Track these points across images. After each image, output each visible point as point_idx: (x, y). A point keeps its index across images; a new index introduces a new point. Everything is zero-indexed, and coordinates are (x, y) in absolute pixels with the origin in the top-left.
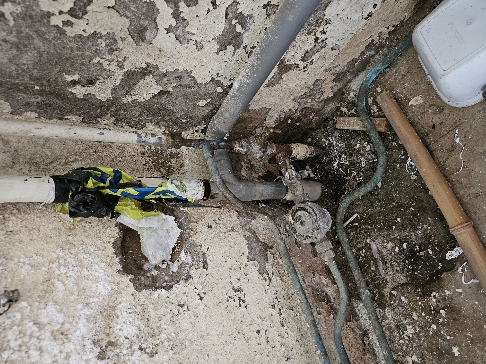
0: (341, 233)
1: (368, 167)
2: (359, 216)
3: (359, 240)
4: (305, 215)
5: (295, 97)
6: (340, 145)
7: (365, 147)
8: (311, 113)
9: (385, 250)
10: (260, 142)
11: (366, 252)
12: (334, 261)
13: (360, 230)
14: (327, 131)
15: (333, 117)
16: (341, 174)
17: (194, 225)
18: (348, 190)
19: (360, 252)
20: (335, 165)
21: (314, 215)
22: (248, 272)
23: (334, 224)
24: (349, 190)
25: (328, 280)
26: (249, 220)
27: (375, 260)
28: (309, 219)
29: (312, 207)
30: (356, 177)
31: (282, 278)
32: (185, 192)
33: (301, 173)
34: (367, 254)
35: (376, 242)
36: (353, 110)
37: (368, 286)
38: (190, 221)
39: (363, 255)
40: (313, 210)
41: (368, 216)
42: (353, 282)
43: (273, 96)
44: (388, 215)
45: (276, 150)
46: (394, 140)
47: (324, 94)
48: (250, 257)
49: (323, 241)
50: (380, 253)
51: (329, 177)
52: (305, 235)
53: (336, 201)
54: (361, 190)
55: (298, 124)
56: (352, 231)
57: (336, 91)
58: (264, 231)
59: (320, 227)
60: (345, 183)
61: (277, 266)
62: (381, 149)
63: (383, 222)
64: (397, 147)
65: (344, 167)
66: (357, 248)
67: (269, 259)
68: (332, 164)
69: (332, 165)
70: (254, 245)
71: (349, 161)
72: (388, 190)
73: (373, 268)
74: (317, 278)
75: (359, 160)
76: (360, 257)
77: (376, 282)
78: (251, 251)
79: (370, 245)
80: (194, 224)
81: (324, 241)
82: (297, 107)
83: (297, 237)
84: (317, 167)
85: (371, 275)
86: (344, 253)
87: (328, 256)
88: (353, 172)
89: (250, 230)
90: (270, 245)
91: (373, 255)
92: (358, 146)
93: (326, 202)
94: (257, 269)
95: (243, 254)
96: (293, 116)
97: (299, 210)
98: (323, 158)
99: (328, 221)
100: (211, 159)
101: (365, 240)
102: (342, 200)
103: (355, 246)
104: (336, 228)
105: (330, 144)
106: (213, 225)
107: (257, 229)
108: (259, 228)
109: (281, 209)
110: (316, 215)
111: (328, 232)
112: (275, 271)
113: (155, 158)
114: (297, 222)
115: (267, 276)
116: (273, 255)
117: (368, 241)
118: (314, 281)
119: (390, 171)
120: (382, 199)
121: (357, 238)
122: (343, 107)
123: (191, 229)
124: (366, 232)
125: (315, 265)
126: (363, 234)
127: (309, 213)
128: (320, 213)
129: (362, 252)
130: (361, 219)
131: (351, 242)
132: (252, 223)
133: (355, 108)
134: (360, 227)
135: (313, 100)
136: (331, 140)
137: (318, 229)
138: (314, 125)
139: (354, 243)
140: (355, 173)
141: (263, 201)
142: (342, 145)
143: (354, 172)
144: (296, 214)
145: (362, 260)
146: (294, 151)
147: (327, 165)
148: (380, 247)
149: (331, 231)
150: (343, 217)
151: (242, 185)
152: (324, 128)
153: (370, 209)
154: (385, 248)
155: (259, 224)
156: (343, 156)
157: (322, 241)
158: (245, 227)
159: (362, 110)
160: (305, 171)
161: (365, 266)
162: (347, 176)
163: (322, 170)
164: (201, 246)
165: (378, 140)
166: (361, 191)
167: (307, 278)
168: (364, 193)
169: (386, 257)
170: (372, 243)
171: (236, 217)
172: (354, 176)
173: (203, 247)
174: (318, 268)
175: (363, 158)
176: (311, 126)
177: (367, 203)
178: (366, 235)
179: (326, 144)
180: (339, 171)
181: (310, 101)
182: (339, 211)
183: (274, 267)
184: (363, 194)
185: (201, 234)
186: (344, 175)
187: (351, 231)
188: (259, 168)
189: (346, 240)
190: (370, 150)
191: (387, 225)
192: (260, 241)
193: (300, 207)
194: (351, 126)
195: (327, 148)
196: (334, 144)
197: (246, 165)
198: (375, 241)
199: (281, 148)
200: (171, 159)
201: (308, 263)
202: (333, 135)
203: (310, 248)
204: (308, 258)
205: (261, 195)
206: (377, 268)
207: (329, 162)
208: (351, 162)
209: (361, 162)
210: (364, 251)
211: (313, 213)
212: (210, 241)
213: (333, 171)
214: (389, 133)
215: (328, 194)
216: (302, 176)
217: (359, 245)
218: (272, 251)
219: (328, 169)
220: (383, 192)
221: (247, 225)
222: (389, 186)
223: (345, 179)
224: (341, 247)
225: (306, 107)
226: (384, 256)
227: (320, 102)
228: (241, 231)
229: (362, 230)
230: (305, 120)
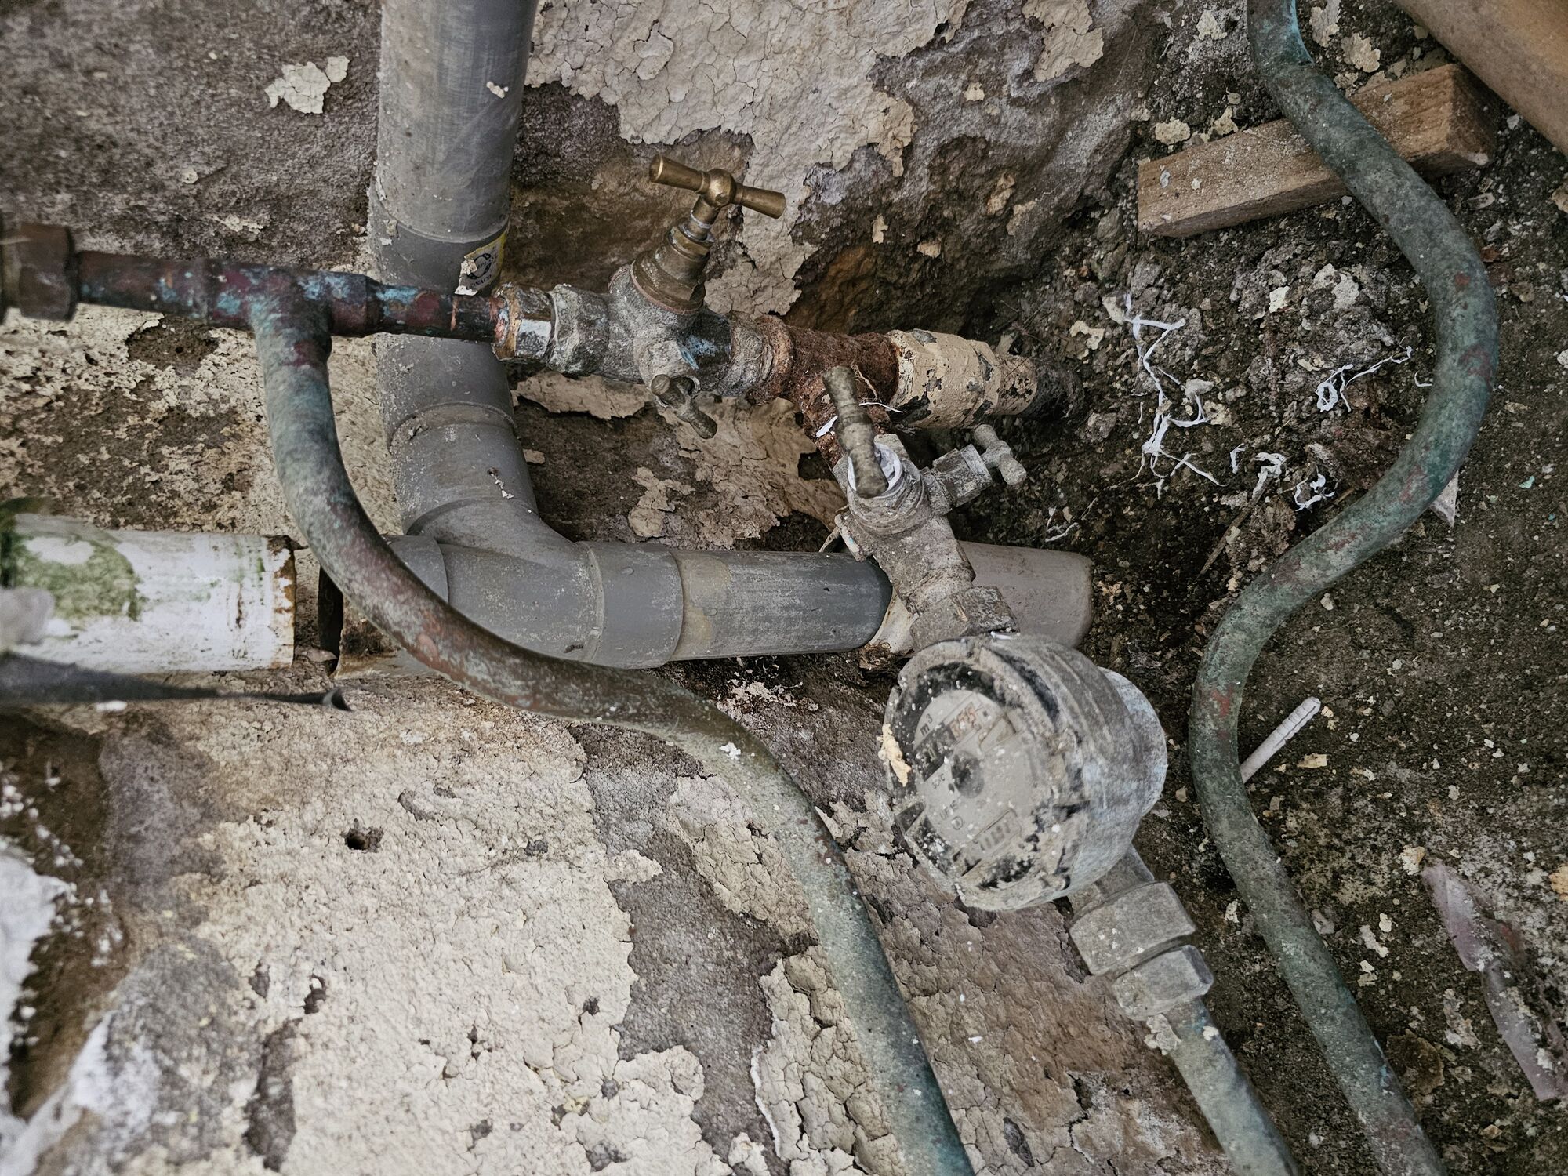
0: (1233, 825)
1: (1361, 403)
2: (1327, 712)
3: (1345, 862)
4: (980, 719)
5: (886, 62)
6: (1168, 327)
7: (1327, 292)
8: (992, 175)
9: (1534, 919)
10: (664, 278)
11: (1402, 935)
12: (1211, 1032)
13: (1346, 799)
14: (1093, 277)
15: (1117, 196)
16: (1193, 489)
17: (236, 835)
18: (1243, 565)
19: (1356, 932)
20: (1154, 446)
21: (1035, 707)
22: (616, 1142)
23: (1181, 773)
24: (1253, 565)
25: (1176, 1128)
26: (659, 779)
27: (1473, 985)
28: (1001, 739)
29: (1017, 654)
30: (1284, 484)
31: (868, 1146)
32: (133, 613)
33: (946, 467)
34: (1407, 941)
35: (1468, 869)
36: (1228, 113)
37: (1440, 1153)
38: (210, 814)
39: (1383, 952)
40: (1030, 678)
41: (1387, 708)
42: (1336, 1119)
43: (746, 46)
44: (1528, 686)
45: (793, 352)
46: (1513, 204)
47: (1054, 44)
48: (645, 1024)
49: (1119, 892)
50: (1505, 936)
51: (1124, 518)
52: (991, 856)
53: (1180, 639)
54: (1335, 539)
55: (930, 250)
56: (1296, 807)
57: (1116, 27)
58: (752, 845)
59: (1087, 791)
60: (1222, 530)
61: (837, 1068)
62: (1447, 253)
63: (1499, 736)
64: (1540, 243)
65: (1208, 447)
66: (1338, 906)
67: (779, 1026)
68: (1137, 447)
69: (1139, 451)
70: (677, 940)
71: (1232, 406)
72: (1514, 530)
73: (1461, 1035)
74: (1105, 1124)
75: (1295, 379)
76: (1366, 966)
77: (1494, 1129)
78: (653, 985)
79: (1425, 889)
80: (242, 830)
81: (1129, 887)
82: (906, 135)
83: (943, 869)
84: (1060, 477)
85: (1450, 1079)
86: (1260, 939)
87: (1168, 992)
88: (1263, 456)
89: (662, 847)
90: (789, 928)
91: (1451, 950)
92: (1278, 299)
93: (1124, 652)
94: (686, 1105)
95: (591, 1007)
96: (896, 197)
97: (936, 687)
98: (1081, 416)
99: (1142, 749)
100: (285, 371)
101: (1385, 860)
102: (1212, 626)
103: (1326, 897)
104: (1193, 797)
105: (1117, 341)
106: (394, 826)
107: (708, 832)
108: (723, 829)
109: (866, 707)
110: (1050, 707)
111: (1149, 822)
112: (824, 1107)
113: (48, 440)
114: (935, 766)
115: (758, 1149)
116: (809, 991)
117: (1410, 860)
118: (1087, 1142)
119: (1510, 407)
120: (1474, 590)
121: (1330, 847)
122: (1166, 119)
123: (210, 867)
124: (1387, 809)
125: (1085, 1032)
126: (1368, 818)
127: (1002, 701)
128: (1078, 694)
129: (1376, 929)
130: (1342, 731)
131: (1293, 869)
132: (674, 799)
133: (1233, 98)
134: (1344, 778)
135: (993, 84)
136: (1116, 315)
137: (1071, 810)
138: (1023, 256)
139: (1316, 876)
140: (1278, 460)
141: (758, 667)
142: (1181, 323)
143: (1272, 458)
144: (923, 720)
145: (1379, 984)
146: (905, 367)
147: (1110, 457)
148: (1500, 899)
149: (1164, 813)
150: (1234, 723)
151: (587, 564)
152: (1074, 264)
153: (1397, 665)
154: (1536, 901)
155: (720, 804)
156: (1192, 387)
157: (1107, 888)
158: (628, 828)
159: (1287, 57)
160: (972, 451)
161: (1404, 1021)
162: (1230, 491)
163: (1083, 488)
164: (260, 982)
165: (1417, 202)
166: (1338, 547)
167: (1040, 1123)
168: (1362, 554)
169: (1547, 961)
170: (1438, 872)
171: (567, 770)
172: (1271, 484)
173: (275, 989)
174: (1110, 1051)
175: (1319, 361)
176: (1002, 264)
177: (1371, 625)
178: (1388, 826)
179: (1094, 344)
180: (1179, 473)
181: (975, 93)
182: (1207, 688)
183: (813, 1082)
184: (1350, 562)
185: (280, 892)
186: (1212, 490)
187: (1289, 805)
188: (739, 501)
189: (1270, 866)
190: (1362, 301)
191: (1529, 753)
192: (721, 911)
193: (938, 669)
194: (1223, 188)
195: (1099, 365)
196: (1136, 331)
197: (662, 485)
198: (1455, 863)
199: (823, 344)
200: (165, 450)
201: (1044, 1020)
202: (1127, 287)
203: (1047, 931)
204: (1041, 985)
205: (724, 623)
206: (1489, 1034)
207: (1118, 435)
208: (1244, 412)
209: (1306, 390)
210: (1385, 924)
211: (1028, 697)
212: (342, 942)
213: (1142, 480)
214: (1482, 159)
215: (1128, 610)
216: (951, 486)
217: (1351, 892)
218: (800, 964)
219: (1115, 479)
220: (1477, 544)
221: (643, 814)
222: (1517, 504)
223: (1217, 508)
224: (1233, 908)
225: (960, 143)
226: (1532, 954)
227: (1037, 105)
228: (593, 854)
229: (1362, 793)
230: (968, 225)
